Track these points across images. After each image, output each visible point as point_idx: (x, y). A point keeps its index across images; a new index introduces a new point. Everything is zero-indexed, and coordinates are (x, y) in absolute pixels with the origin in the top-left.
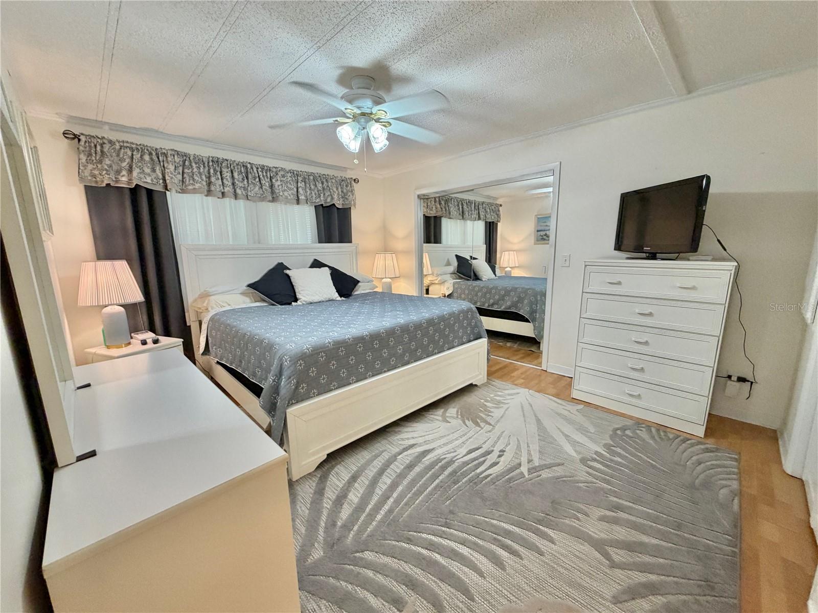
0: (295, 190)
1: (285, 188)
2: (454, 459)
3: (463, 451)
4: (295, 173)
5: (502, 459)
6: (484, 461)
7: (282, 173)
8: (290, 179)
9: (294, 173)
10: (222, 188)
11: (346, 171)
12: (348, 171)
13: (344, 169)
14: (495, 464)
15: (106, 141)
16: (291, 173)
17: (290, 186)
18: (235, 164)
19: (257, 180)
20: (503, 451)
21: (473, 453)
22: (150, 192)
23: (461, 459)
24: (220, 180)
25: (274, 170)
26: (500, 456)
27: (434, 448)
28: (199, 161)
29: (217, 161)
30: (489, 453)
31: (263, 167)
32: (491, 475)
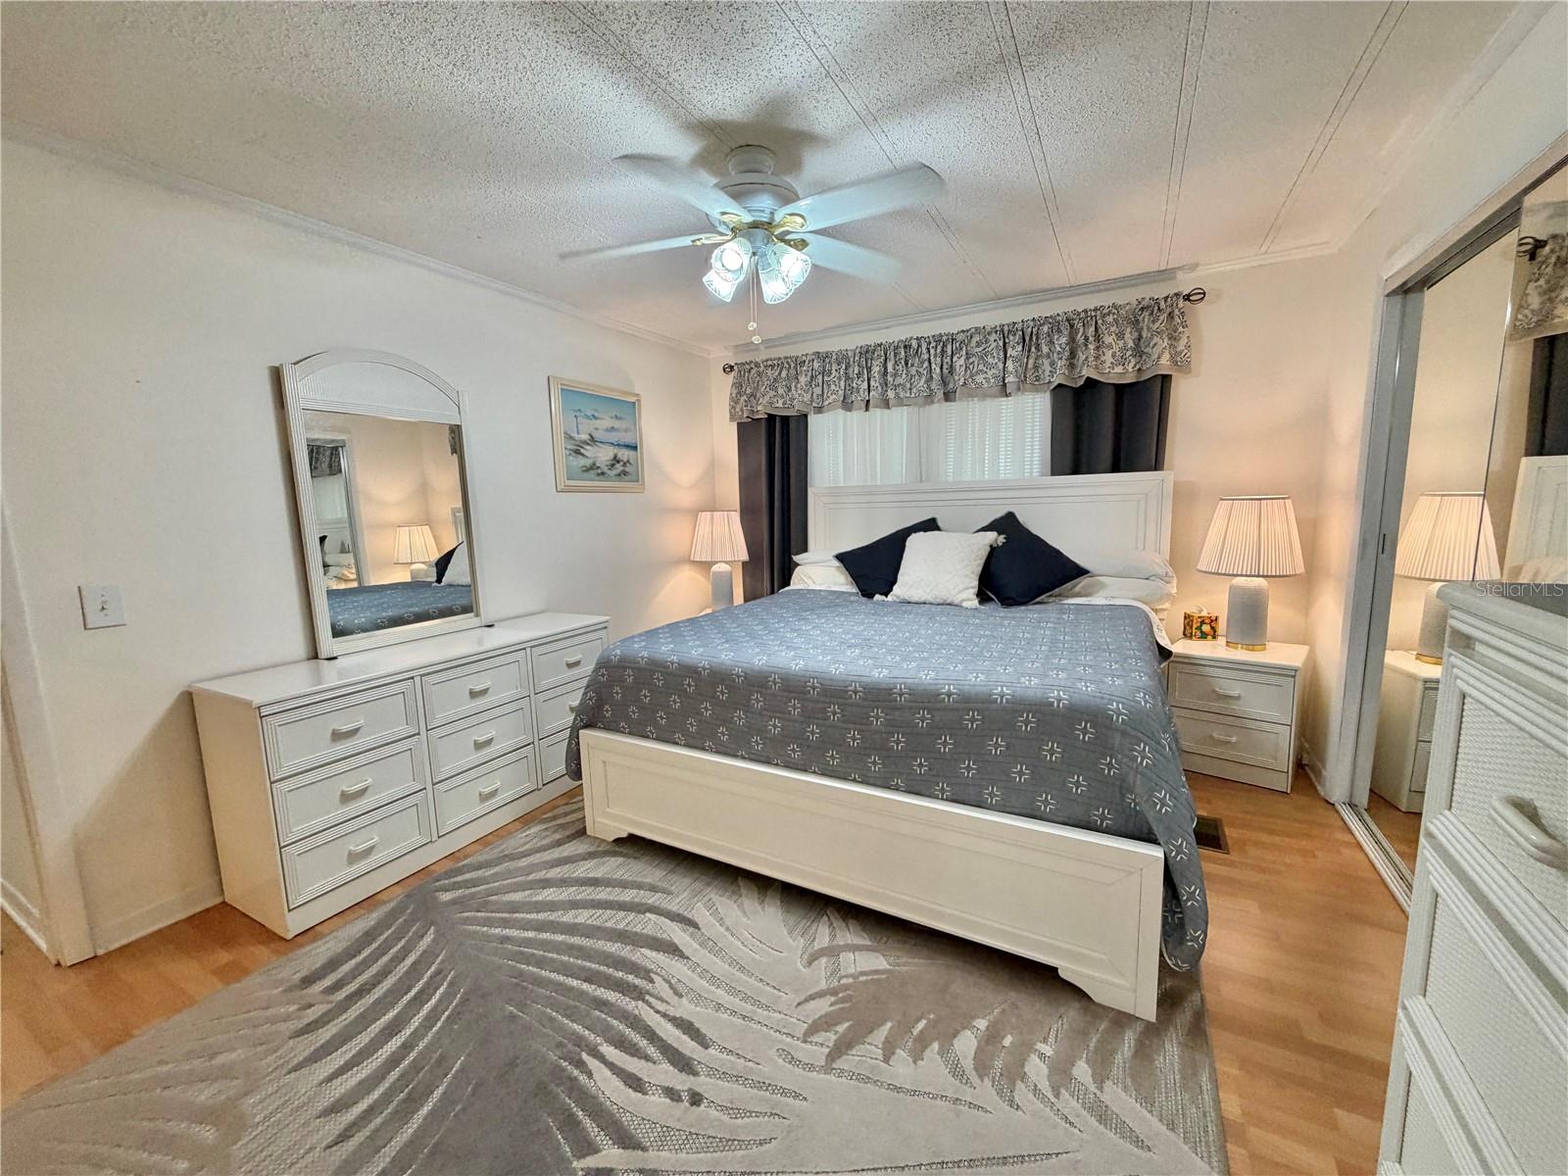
0: (1001, 365)
1: (981, 367)
2: (647, 997)
3: (684, 1009)
4: (1006, 328)
5: (658, 1100)
6: (647, 1058)
7: (976, 338)
8: (994, 345)
9: (1002, 330)
10: (866, 393)
11: (1174, 278)
12: (1180, 275)
13: (1165, 274)
14: (635, 1083)
15: (752, 366)
16: (996, 332)
17: (990, 360)
18: (892, 348)
19: (926, 364)
20: (696, 1099)
21: (677, 1032)
22: (785, 419)
23: (652, 1011)
24: (866, 383)
25: (961, 337)
26: (672, 1094)
27: (688, 958)
28: (843, 358)
29: (867, 353)
30: (684, 1064)
31: (938, 339)
32: (590, 1075)
